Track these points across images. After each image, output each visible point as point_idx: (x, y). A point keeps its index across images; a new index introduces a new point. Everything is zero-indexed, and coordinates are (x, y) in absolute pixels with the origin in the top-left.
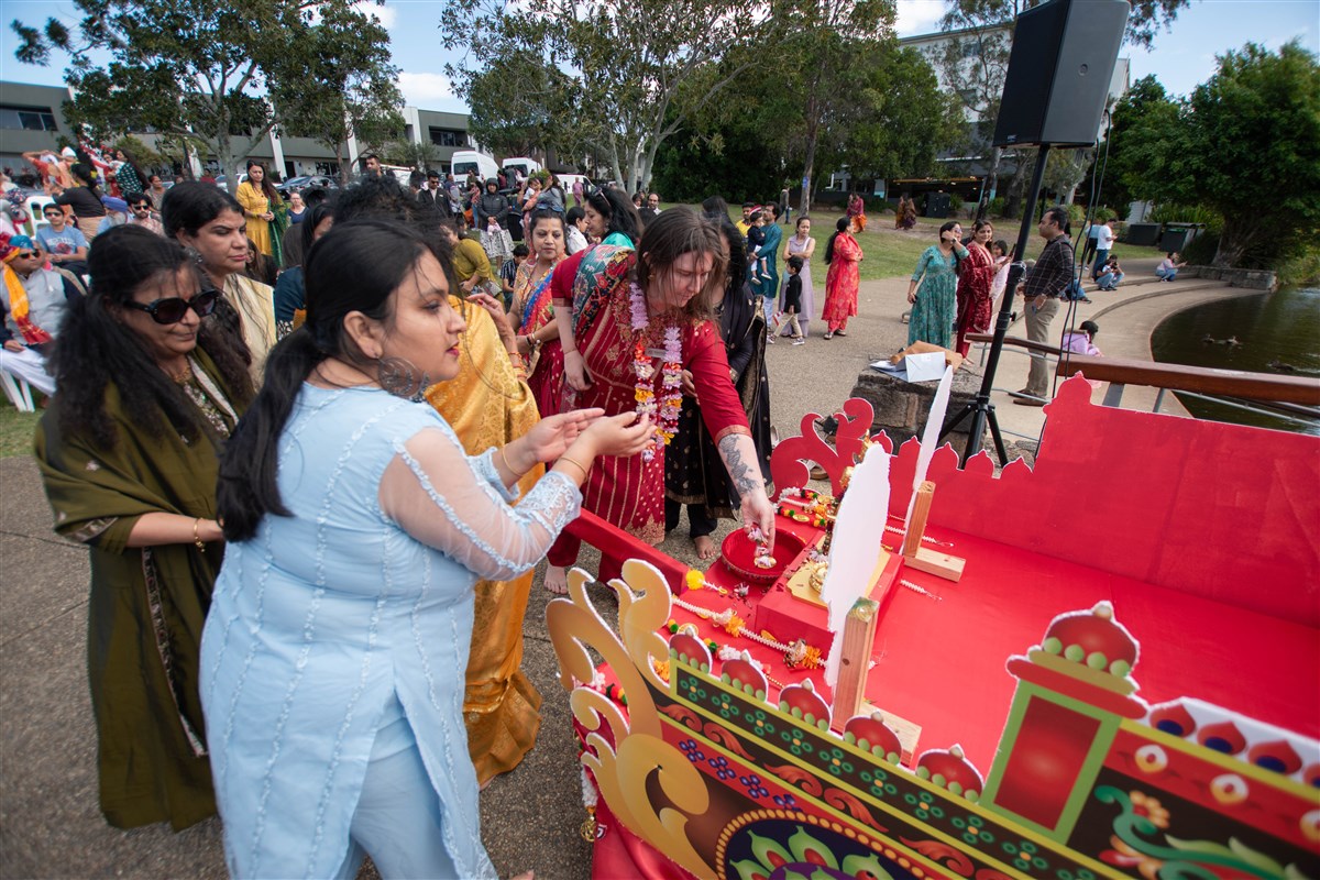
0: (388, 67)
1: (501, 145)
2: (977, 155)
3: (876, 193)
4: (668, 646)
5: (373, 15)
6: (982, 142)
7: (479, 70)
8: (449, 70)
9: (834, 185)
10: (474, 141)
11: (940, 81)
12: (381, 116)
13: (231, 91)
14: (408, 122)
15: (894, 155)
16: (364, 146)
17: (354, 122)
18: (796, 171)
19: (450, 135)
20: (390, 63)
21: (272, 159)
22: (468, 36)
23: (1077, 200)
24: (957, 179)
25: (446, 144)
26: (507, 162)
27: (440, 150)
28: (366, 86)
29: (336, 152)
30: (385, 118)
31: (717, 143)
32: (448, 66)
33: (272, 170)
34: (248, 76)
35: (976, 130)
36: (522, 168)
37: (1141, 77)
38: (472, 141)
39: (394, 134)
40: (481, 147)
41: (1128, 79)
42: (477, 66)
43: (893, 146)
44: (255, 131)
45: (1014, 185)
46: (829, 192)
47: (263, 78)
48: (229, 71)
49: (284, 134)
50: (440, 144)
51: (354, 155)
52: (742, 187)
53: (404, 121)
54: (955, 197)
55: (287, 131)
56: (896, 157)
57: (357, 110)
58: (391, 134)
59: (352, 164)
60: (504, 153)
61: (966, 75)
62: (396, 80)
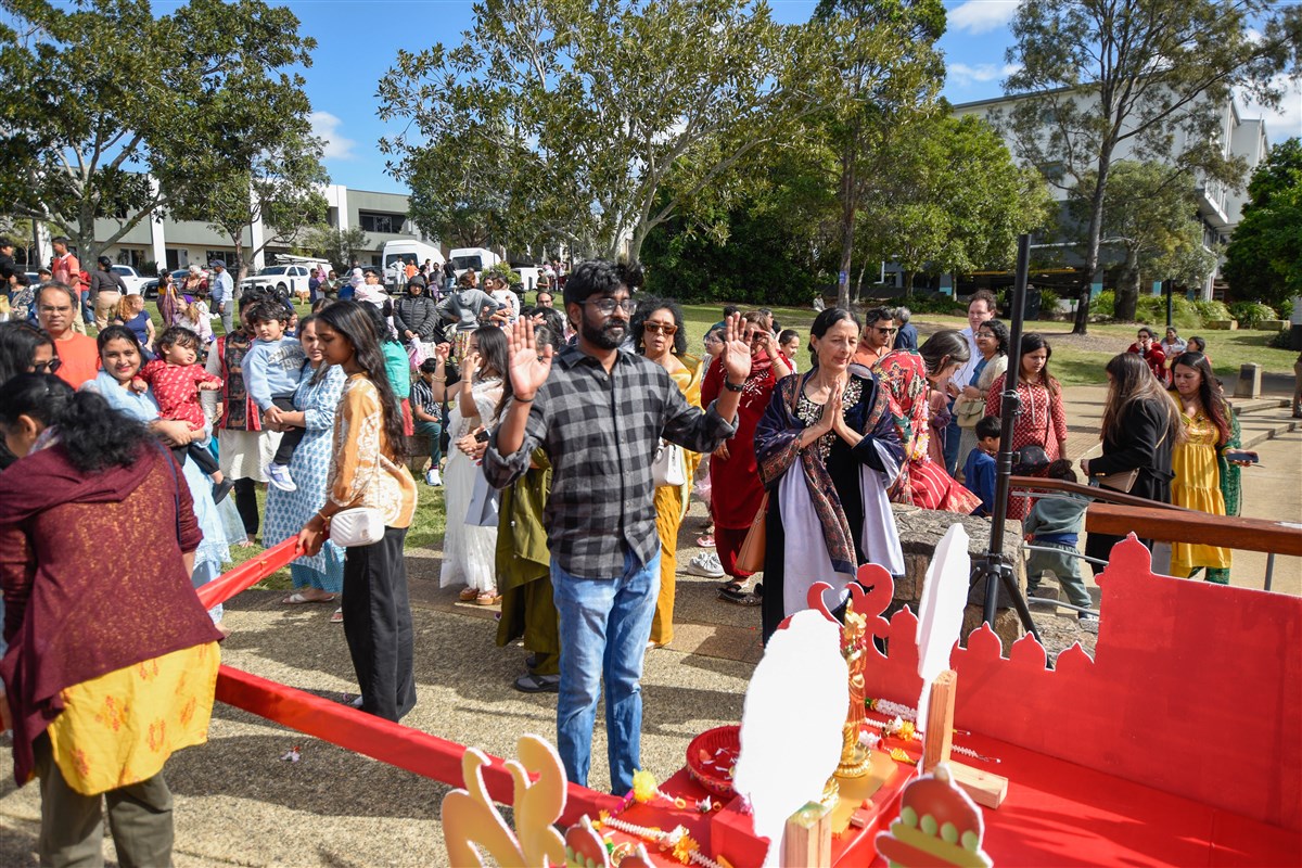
0: (311, 139)
1: (448, 232)
2: (1071, 240)
3: (942, 290)
4: (564, 843)
5: (296, 75)
6: (1075, 225)
7: (424, 147)
8: (385, 146)
9: (886, 279)
10: (415, 227)
11: (1013, 153)
12: (298, 197)
13: (105, 167)
14: (331, 204)
15: (959, 244)
16: (272, 232)
17: (262, 203)
18: (831, 263)
19: (386, 220)
20: (313, 135)
21: (150, 246)
22: (411, 104)
23: (1217, 295)
24: (1047, 271)
25: (380, 230)
26: (455, 253)
27: (373, 239)
28: (278, 163)
29: (235, 239)
30: (302, 198)
31: (721, 234)
32: (383, 141)
33: (148, 260)
34: (130, 149)
35: (1067, 211)
36: (474, 262)
37: (1281, 142)
38: (411, 226)
39: (313, 219)
40: (424, 234)
41: (1266, 143)
42: (422, 141)
43: (957, 233)
44: (132, 213)
45: (1125, 277)
46: (880, 288)
47: (147, 153)
48: (104, 144)
49: (168, 217)
50: (372, 230)
51: (258, 243)
52: (761, 283)
53: (326, 202)
54: (1046, 293)
55: (172, 214)
56: (961, 248)
57: (266, 190)
58: (308, 217)
59: (254, 255)
60: (454, 242)
61: (1043, 146)
62: (319, 154)
